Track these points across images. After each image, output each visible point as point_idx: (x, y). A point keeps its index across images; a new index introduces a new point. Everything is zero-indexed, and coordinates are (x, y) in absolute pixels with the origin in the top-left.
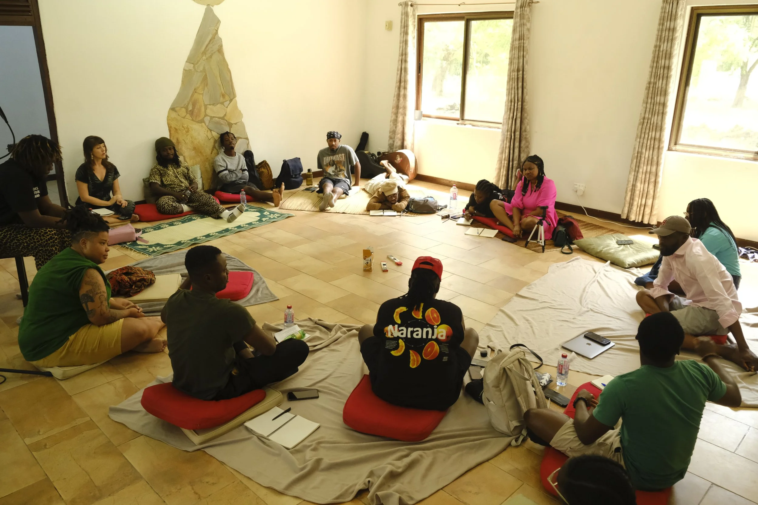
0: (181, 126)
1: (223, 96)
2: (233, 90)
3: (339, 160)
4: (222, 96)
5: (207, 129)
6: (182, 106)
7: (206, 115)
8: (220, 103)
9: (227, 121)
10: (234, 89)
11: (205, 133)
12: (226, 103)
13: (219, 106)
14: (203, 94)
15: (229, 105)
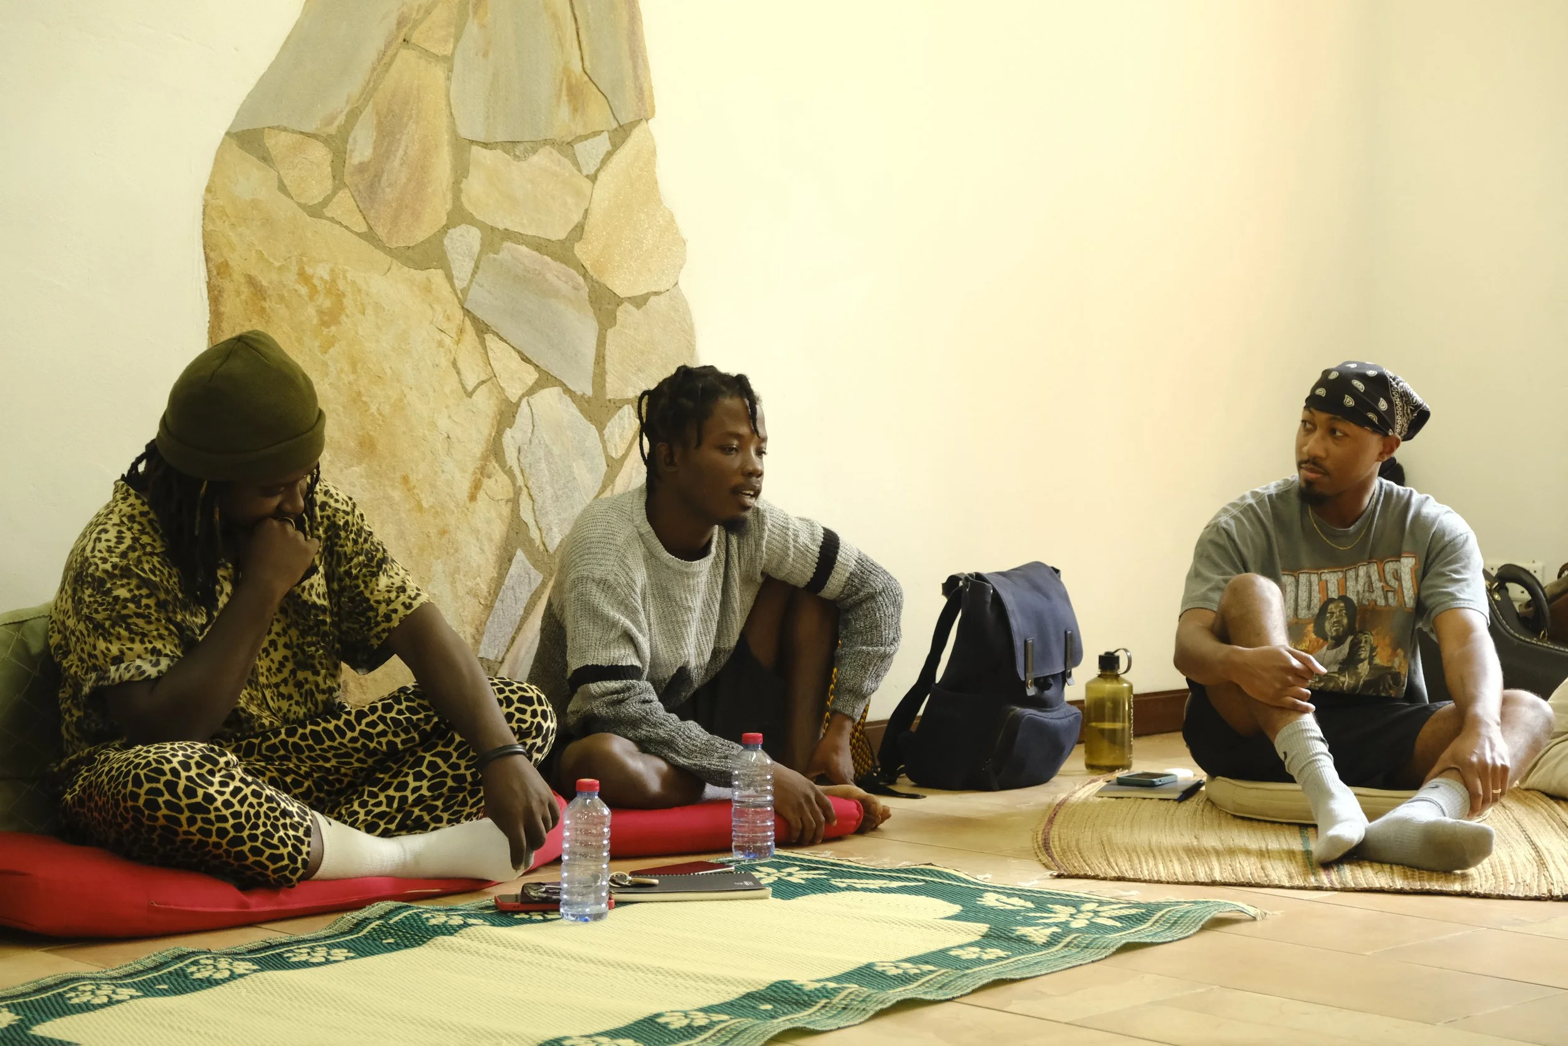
0: (294, 269)
1: (575, 96)
2: (635, 67)
3: (1381, 602)
4: (564, 98)
5: (459, 314)
6: (310, 128)
7: (459, 216)
8: (552, 143)
9: (585, 274)
10: (645, 61)
11: (440, 344)
12: (592, 151)
13: (543, 159)
14: (448, 60)
15: (604, 162)
